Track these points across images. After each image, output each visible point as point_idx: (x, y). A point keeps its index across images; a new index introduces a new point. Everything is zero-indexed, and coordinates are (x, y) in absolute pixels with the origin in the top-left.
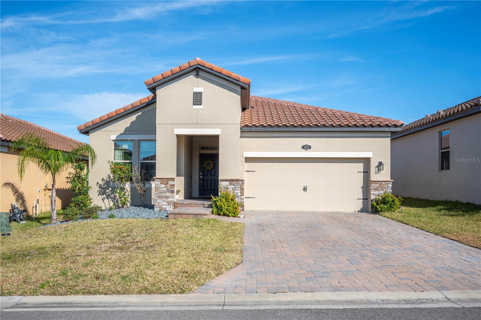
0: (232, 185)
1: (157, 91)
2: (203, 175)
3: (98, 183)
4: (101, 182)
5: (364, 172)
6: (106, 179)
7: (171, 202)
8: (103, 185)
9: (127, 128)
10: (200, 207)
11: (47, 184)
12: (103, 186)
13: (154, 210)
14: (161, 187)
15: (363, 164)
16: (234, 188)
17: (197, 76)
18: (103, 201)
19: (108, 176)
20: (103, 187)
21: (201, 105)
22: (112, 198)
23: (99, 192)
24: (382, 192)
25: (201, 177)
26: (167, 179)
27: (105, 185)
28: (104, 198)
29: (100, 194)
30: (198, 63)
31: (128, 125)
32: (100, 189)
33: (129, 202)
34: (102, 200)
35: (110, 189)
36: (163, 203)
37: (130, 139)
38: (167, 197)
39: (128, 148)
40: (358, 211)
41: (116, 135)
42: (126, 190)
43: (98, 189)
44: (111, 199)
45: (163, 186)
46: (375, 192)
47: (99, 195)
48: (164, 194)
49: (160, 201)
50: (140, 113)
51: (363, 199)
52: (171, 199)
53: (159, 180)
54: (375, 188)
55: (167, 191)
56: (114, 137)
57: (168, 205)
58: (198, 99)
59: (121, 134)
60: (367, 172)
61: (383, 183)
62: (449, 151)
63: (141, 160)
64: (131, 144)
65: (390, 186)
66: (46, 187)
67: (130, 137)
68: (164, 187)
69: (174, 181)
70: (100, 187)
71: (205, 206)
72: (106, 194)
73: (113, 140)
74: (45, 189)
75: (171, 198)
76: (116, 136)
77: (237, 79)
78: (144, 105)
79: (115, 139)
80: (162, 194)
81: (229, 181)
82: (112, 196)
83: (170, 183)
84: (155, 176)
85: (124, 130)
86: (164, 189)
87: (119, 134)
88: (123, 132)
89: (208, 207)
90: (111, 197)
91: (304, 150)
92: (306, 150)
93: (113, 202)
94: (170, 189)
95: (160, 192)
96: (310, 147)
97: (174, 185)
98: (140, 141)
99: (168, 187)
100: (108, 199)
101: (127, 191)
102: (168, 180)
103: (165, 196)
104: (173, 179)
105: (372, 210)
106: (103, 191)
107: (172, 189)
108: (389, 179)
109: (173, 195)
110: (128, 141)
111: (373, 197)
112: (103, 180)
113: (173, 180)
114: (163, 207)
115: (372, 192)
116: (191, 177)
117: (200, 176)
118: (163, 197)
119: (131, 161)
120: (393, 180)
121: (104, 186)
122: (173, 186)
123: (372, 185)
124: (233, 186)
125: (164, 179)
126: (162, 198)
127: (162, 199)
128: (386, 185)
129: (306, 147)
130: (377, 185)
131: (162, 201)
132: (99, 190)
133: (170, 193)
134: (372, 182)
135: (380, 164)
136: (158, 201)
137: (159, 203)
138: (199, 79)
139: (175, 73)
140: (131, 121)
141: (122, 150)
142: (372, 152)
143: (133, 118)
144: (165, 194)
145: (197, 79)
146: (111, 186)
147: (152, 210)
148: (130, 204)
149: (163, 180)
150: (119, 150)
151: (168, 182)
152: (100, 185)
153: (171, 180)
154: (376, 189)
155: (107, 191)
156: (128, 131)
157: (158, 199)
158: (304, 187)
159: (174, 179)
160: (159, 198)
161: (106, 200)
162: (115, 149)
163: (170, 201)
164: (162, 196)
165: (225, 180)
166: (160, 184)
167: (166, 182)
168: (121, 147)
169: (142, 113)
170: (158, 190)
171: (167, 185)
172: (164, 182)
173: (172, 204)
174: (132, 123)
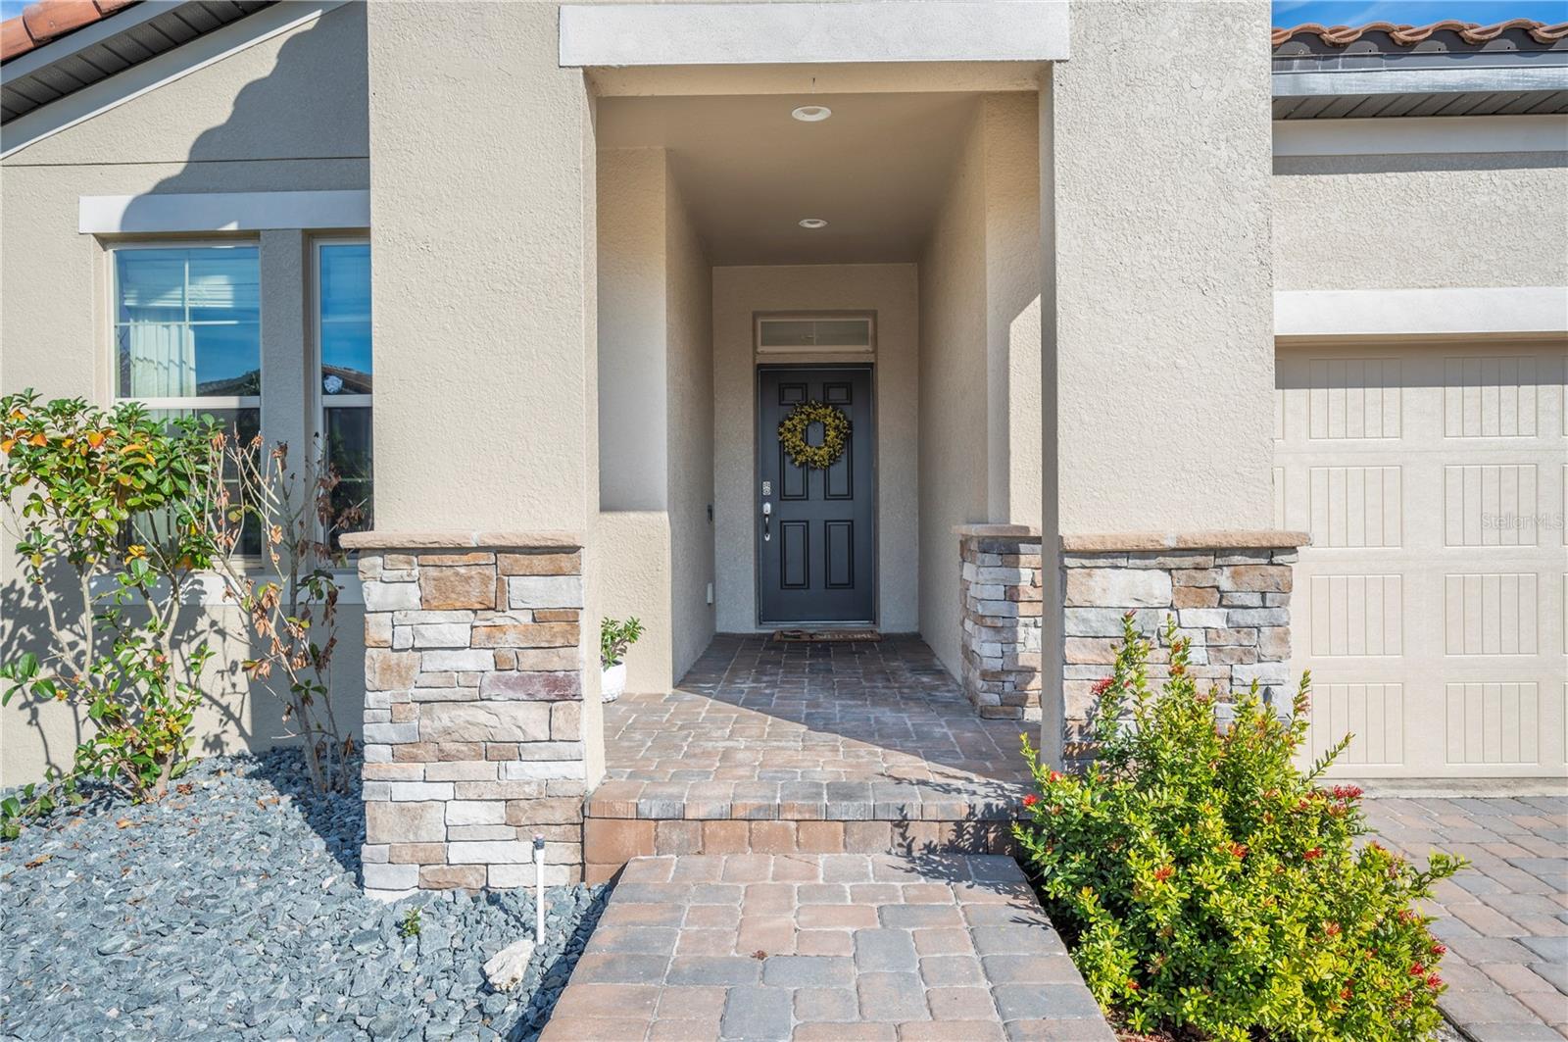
0: (1201, 603)
2: (782, 495)
7: (547, 795)
8: (28, 590)
9: (206, 139)
10: (865, 845)
12: (31, 597)
14: (431, 635)
16: (1229, 640)
18: (35, 714)
20: (26, 602)
25: (767, 508)
26: (499, 550)
31: (220, 113)
33: (238, 722)
34: (22, 707)
36: (458, 812)
37: (233, 227)
38: (498, 750)
39: (236, 299)
41: (125, 200)
42: (213, 623)
45: (450, 627)
48: (464, 713)
49: (421, 791)
50: (309, 21)
52: (539, 771)
53: (402, 567)
55: (496, 682)
56: (106, 212)
57: (512, 832)
59: (164, 188)
63: (325, 392)
64: (251, 266)
67: (230, 214)
68: (462, 635)
69: (575, 572)
73: (104, 240)
75: (546, 752)
76: (123, 201)
79: (114, 227)
80: (445, 717)
81: (1171, 562)
83: (531, 590)
84: (371, 527)
85: (185, 158)
86: (470, 661)
87: (148, 186)
88: (177, 170)
94: (531, 659)
95: (424, 694)
97: (570, 617)
98: (318, 244)
99: (511, 640)
101: (222, 633)
102: (505, 560)
103: (476, 734)
104: (559, 554)
106: (30, 637)
107: (555, 662)
109: (559, 719)
110: (228, 247)
113: (564, 560)
114: (457, 853)
116: (710, 511)
117: (760, 499)
118: (449, 747)
119: (251, 402)
121: (36, 596)
122: (558, 627)
124: (1214, 618)
125: (462, 550)
126: (444, 757)
127: (445, 770)
131: (446, 791)
133: (533, 698)
136: (400, 790)
137: (412, 812)
140: (246, 82)
141: (177, 314)
144: (481, 716)
148: (243, 733)
149: (447, 559)
151: (502, 588)
153: (540, 562)
156: (214, 161)
157: (397, 770)
159: (573, 549)
160: (414, 759)
161: (55, 712)
162: (125, 313)
163: (531, 790)
164: (447, 732)
165: (1127, 554)
166: (426, 604)
167: (485, 580)
168: (177, 293)
169: (322, 16)
170: (402, 675)
171: (497, 619)
172: (467, 579)
173: (559, 817)
174: (251, 96)
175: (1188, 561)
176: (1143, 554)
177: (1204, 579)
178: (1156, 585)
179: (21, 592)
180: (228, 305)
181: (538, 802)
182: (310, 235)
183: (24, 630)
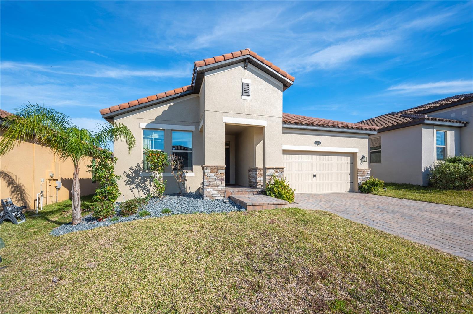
0: (277, 173)
1: (205, 76)
3: (125, 172)
4: (128, 171)
5: (351, 163)
6: (135, 168)
8: (131, 174)
9: (158, 117)
10: (250, 194)
11: (53, 174)
12: (131, 175)
13: (203, 199)
14: (211, 175)
15: (350, 157)
16: (279, 176)
17: (245, 68)
18: (132, 190)
19: (137, 165)
20: (131, 176)
21: (249, 96)
22: (143, 188)
23: (126, 182)
24: (364, 177)
27: (134, 174)
28: (133, 188)
29: (128, 184)
30: (250, 54)
31: (160, 114)
32: (128, 179)
34: (130, 190)
35: (140, 178)
36: (213, 192)
37: (161, 128)
38: (217, 186)
39: (159, 137)
40: (348, 192)
43: (126, 178)
44: (140, 189)
45: (213, 174)
46: (360, 178)
47: (126, 184)
48: (214, 182)
49: (210, 190)
50: (172, 104)
51: (351, 183)
52: (221, 188)
53: (208, 168)
54: (361, 174)
55: (217, 179)
56: (144, 125)
57: (218, 194)
58: (246, 90)
59: (152, 123)
60: (353, 163)
61: (365, 171)
62: (381, 151)
63: (173, 150)
64: (163, 133)
65: (369, 173)
66: (52, 177)
67: (162, 127)
68: (214, 175)
70: (128, 176)
71: (255, 193)
72: (134, 184)
73: (142, 129)
74: (50, 180)
75: (221, 186)
76: (146, 124)
77: (284, 75)
78: (179, 95)
79: (144, 127)
80: (212, 183)
81: (274, 169)
82: (142, 185)
83: (220, 171)
84: (205, 165)
85: (155, 119)
86: (214, 177)
87: (150, 122)
88: (154, 121)
89: (257, 194)
90: (140, 187)
91: (316, 145)
92: (317, 145)
93: (143, 191)
94: (220, 177)
95: (210, 181)
96: (320, 143)
99: (218, 175)
100: (137, 189)
102: (218, 168)
103: (215, 184)
104: (223, 168)
105: (359, 191)
106: (131, 180)
107: (222, 178)
108: (367, 168)
109: (223, 183)
110: (160, 131)
111: (359, 181)
112: (131, 169)
114: (213, 195)
115: (359, 178)
120: (371, 169)
121: (132, 175)
122: (223, 174)
123: (359, 172)
125: (214, 167)
126: (212, 187)
128: (367, 173)
129: (318, 143)
130: (362, 173)
131: (212, 190)
132: (126, 180)
133: (220, 181)
134: (359, 171)
135: (363, 157)
136: (208, 190)
137: (209, 192)
138: (246, 70)
139: (228, 59)
140: (163, 110)
142: (357, 148)
143: (165, 107)
144: (216, 183)
145: (245, 70)
146: (140, 175)
147: (201, 199)
150: (147, 138)
151: (218, 171)
152: (128, 175)
153: (221, 168)
154: (361, 176)
155: (136, 180)
156: (159, 120)
157: (207, 188)
158: (314, 174)
160: (209, 187)
161: (135, 190)
162: (144, 138)
163: (220, 190)
164: (212, 184)
165: (271, 168)
166: (210, 172)
167: (216, 170)
168: (151, 136)
169: (174, 104)
170: (208, 179)
171: (217, 173)
172: (214, 170)
173: (223, 192)
174: (164, 112)
175: (276, 169)
176: (272, 168)
177: (277, 171)
178: (274, 171)
179: (130, 174)
180: (158, 138)
181: (221, 191)
182: (172, 130)
183: (130, 179)
